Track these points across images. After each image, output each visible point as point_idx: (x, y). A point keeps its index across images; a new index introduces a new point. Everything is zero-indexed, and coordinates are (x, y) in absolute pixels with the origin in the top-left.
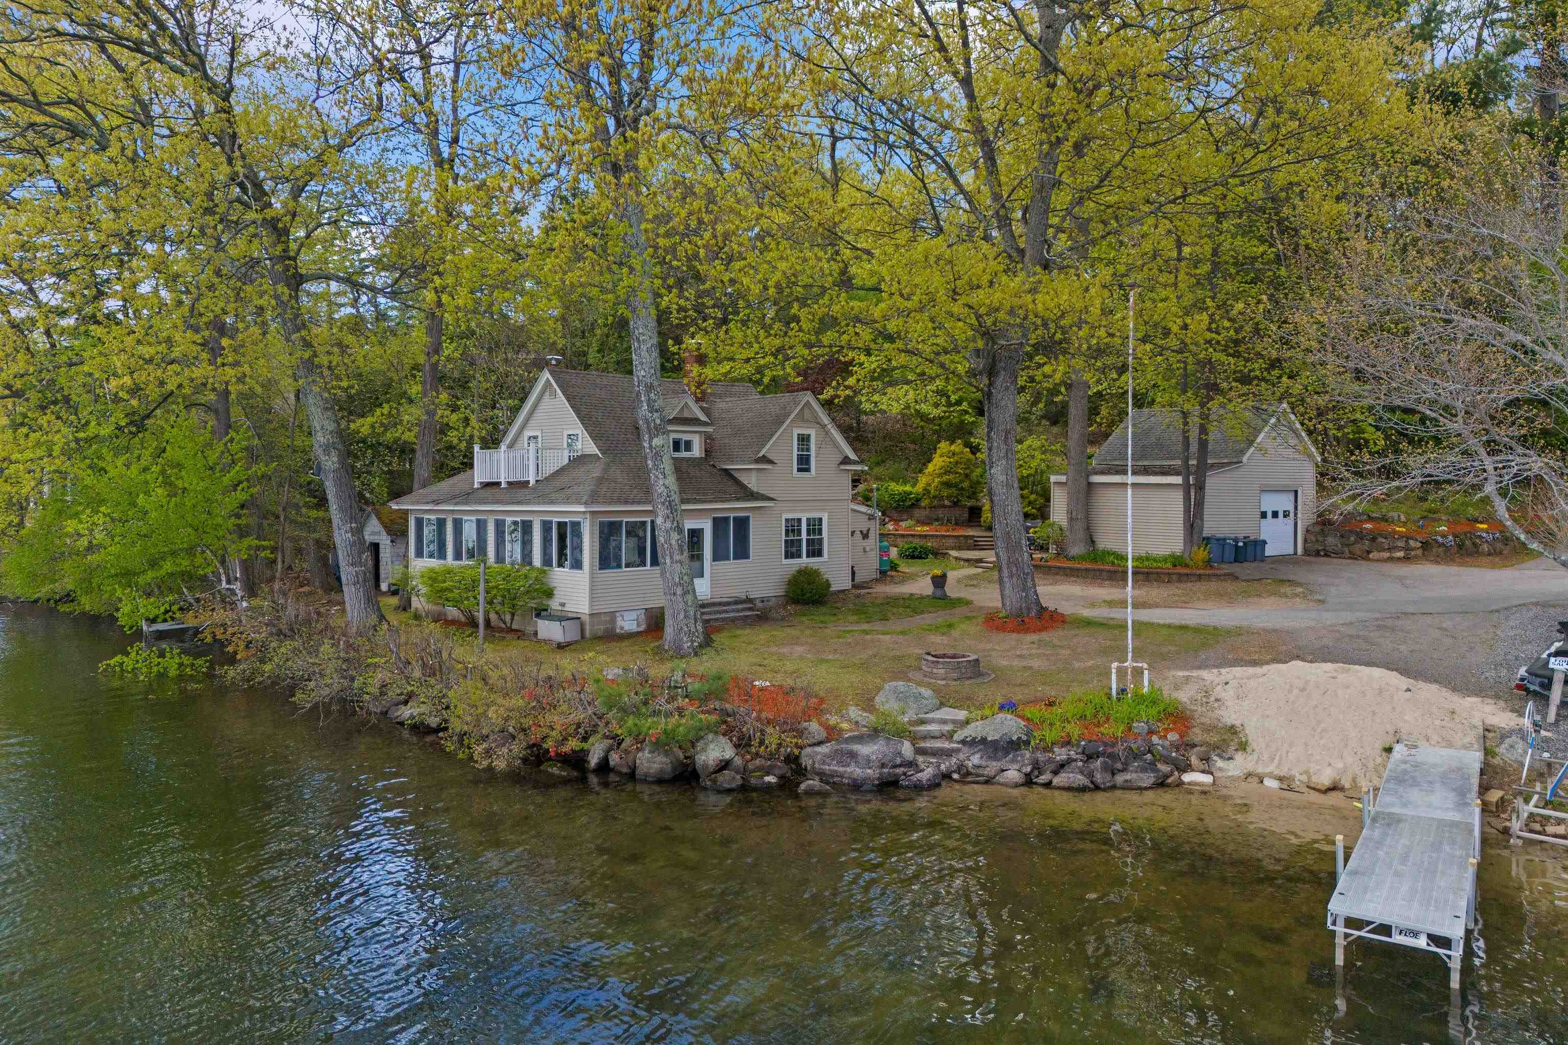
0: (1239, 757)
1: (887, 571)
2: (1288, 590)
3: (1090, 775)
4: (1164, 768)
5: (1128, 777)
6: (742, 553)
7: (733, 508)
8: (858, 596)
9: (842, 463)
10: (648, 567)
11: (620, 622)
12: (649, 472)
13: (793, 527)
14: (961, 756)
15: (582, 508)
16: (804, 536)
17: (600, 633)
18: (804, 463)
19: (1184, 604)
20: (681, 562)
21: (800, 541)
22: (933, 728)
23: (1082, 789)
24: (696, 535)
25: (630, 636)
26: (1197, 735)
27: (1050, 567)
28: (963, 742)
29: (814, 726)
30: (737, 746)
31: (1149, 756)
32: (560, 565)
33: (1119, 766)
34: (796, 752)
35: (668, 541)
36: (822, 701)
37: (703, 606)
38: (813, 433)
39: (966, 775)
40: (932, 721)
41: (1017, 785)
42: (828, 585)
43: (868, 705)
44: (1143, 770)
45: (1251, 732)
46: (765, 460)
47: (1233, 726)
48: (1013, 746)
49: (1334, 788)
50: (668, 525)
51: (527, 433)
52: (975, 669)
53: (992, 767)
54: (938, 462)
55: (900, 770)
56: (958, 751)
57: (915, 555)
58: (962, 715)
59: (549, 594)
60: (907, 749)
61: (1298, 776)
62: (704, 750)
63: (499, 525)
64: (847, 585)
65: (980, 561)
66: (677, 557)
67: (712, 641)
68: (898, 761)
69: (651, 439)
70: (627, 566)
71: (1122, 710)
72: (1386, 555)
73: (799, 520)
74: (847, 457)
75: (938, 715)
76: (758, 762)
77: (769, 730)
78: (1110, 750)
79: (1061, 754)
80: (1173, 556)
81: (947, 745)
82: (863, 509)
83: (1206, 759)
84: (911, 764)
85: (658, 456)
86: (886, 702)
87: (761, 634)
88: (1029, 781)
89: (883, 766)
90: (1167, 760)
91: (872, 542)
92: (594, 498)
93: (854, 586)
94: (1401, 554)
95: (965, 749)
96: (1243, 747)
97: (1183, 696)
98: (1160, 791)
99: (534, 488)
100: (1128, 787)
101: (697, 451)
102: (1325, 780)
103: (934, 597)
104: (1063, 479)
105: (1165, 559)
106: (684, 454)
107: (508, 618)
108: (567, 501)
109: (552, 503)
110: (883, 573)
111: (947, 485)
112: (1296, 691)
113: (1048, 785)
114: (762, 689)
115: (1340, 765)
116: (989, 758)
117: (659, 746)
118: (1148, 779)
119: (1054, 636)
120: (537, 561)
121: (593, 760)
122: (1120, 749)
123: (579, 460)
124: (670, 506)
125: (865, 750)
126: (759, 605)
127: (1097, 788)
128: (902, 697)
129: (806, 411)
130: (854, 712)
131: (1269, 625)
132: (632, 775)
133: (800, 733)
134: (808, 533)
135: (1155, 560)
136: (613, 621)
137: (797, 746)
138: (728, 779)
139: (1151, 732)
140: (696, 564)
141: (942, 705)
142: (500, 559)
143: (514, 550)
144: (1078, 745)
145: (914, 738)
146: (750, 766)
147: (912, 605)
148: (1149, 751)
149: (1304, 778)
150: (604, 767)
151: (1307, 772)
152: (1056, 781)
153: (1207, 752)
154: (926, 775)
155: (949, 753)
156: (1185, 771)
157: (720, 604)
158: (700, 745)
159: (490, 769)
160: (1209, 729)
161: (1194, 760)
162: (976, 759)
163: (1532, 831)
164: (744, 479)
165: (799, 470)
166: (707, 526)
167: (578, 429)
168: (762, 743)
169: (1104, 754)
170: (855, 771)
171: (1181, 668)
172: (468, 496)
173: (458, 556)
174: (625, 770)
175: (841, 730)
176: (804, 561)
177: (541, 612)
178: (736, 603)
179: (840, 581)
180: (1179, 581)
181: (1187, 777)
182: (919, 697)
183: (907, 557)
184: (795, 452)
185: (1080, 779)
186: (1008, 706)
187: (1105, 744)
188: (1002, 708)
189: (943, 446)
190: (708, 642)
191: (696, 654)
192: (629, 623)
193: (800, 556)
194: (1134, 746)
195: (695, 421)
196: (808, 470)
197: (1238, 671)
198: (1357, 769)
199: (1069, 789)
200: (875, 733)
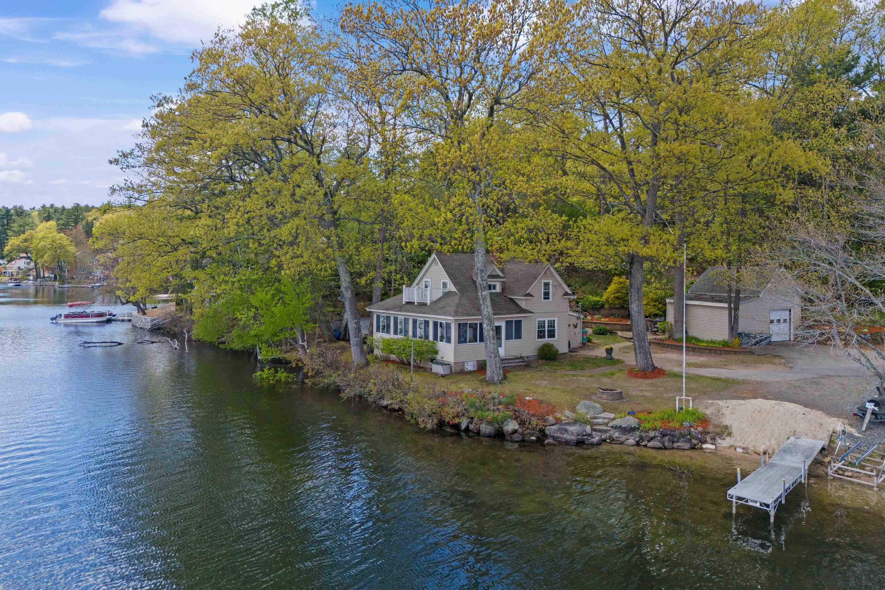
0: (728, 439)
1: (586, 343)
2: (777, 361)
3: (663, 443)
4: (694, 441)
5: (679, 444)
6: (518, 336)
7: (515, 317)
8: (571, 356)
9: (564, 295)
10: (478, 342)
11: (466, 366)
12: (480, 305)
13: (541, 325)
14: (611, 433)
15: (452, 318)
16: (546, 328)
17: (458, 371)
18: (546, 296)
19: (723, 366)
20: (493, 343)
21: (544, 331)
22: (600, 421)
23: (660, 448)
24: (498, 329)
25: (470, 372)
26: (711, 428)
27: (665, 344)
28: (612, 427)
29: (551, 418)
30: (519, 424)
31: (689, 436)
32: (441, 341)
33: (676, 439)
34: (544, 428)
35: (488, 334)
36: (554, 407)
37: (502, 360)
38: (551, 282)
39: (612, 440)
40: (600, 418)
41: (633, 445)
42: (558, 351)
43: (573, 409)
44: (686, 442)
45: (734, 430)
46: (529, 295)
47: (727, 426)
48: (631, 430)
49: (765, 453)
50: (489, 328)
51: (424, 280)
52: (620, 396)
53: (623, 438)
54: (612, 287)
55: (585, 437)
56: (610, 430)
57: (601, 333)
58: (612, 416)
59: (436, 352)
60: (588, 429)
61: (751, 448)
62: (507, 425)
63: (415, 322)
64: (565, 350)
66: (492, 342)
67: (507, 377)
68: (584, 434)
69: (482, 291)
70: (469, 342)
71: (680, 417)
73: (544, 321)
74: (566, 292)
75: (602, 415)
76: (528, 431)
77: (533, 419)
78: (672, 433)
79: (652, 434)
80: (724, 341)
81: (605, 428)
82: (575, 314)
83: (713, 439)
84: (590, 435)
85: (484, 299)
86: (581, 409)
87: (527, 374)
88: (638, 444)
89: (578, 435)
90: (697, 438)
91: (579, 330)
92: (456, 313)
93: (570, 351)
95: (613, 430)
96: (730, 434)
97: (708, 412)
98: (692, 451)
99: (430, 306)
100: (678, 448)
101: (498, 289)
102: (761, 450)
103: (607, 358)
104: (672, 301)
105: (719, 343)
106: (493, 291)
107: (419, 362)
108: (445, 314)
109: (438, 314)
110: (584, 344)
111: (617, 298)
112: (756, 412)
113: (645, 446)
114: (529, 401)
115: (768, 444)
116: (622, 434)
117: (489, 423)
118: (687, 446)
119: (657, 381)
120: (431, 338)
121: (463, 427)
122: (677, 433)
123: (448, 294)
124: (489, 319)
125: (571, 428)
126: (526, 359)
127: (666, 448)
128: (588, 407)
129: (548, 272)
130: (567, 413)
131: (759, 379)
132: (478, 433)
133: (545, 421)
134: (548, 327)
135: (714, 343)
136: (464, 366)
137: (544, 425)
138: (516, 437)
139: (691, 427)
140: (499, 341)
141: (604, 411)
142: (414, 335)
143: (420, 332)
144: (659, 431)
145: (592, 424)
146: (525, 432)
147: (595, 362)
148: (689, 434)
149: (753, 449)
150: (467, 429)
151: (754, 446)
152: (649, 444)
153: (714, 436)
154: (596, 439)
155: (606, 431)
156: (704, 443)
157: (509, 359)
158: (505, 423)
159: (425, 427)
160: (716, 426)
161: (708, 439)
162: (617, 434)
163: (838, 474)
164: (519, 303)
165: (544, 298)
166: (503, 325)
167: (448, 280)
168: (530, 424)
169: (669, 435)
170: (567, 437)
171: (710, 398)
172: (401, 308)
173: (396, 333)
174: (476, 431)
175: (562, 420)
176: (547, 340)
177: (432, 360)
178: (516, 359)
179: (562, 348)
180: (725, 354)
181: (704, 446)
182: (594, 407)
183: (597, 334)
184: (543, 291)
185: (659, 445)
186: (632, 413)
187: (671, 431)
188: (629, 413)
189: (616, 278)
190: (505, 378)
191: (500, 383)
192: (470, 367)
193: (544, 337)
194: (683, 432)
195: (498, 276)
196: (548, 298)
197: (734, 402)
198: (775, 446)
199: (653, 448)
200: (575, 422)
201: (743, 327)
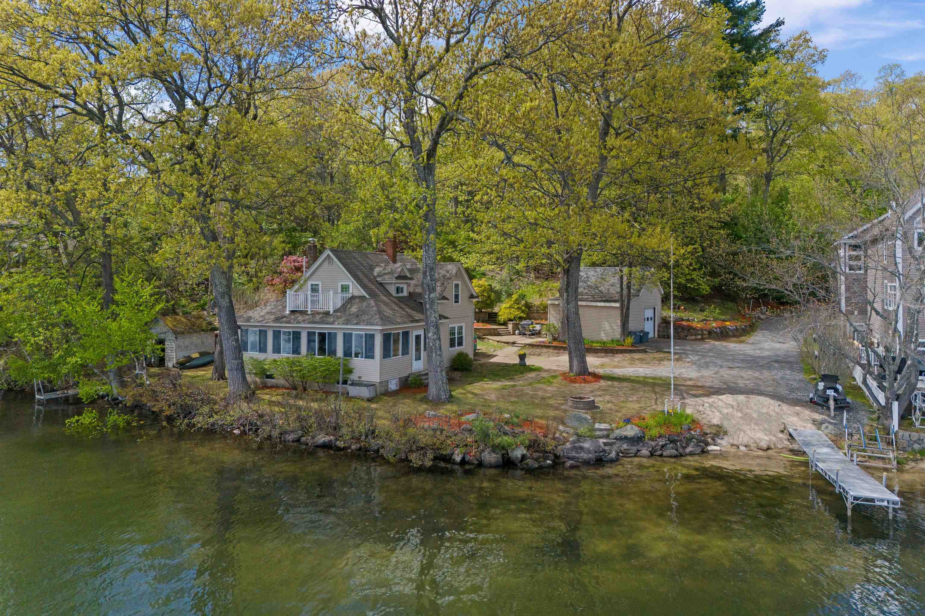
0: (726, 438)
3: (677, 450)
4: (701, 445)
5: (690, 450)
10: (400, 356)
11: (390, 386)
13: (453, 332)
14: (619, 445)
15: (378, 328)
17: (383, 392)
18: (457, 299)
21: (455, 338)
22: (598, 433)
25: (397, 392)
26: (706, 429)
27: (556, 347)
28: (616, 439)
31: (694, 440)
32: (358, 356)
33: (685, 445)
38: (460, 283)
39: (624, 454)
44: (694, 446)
45: (727, 428)
46: (445, 298)
47: (718, 425)
49: (768, 448)
51: (310, 282)
55: (601, 454)
56: (614, 443)
58: (608, 426)
59: (350, 372)
61: (752, 444)
62: (514, 451)
65: (514, 343)
70: (393, 356)
71: (675, 420)
72: (694, 337)
73: (455, 328)
74: (472, 294)
75: (597, 426)
78: (679, 439)
79: (660, 442)
80: (614, 340)
81: (608, 441)
83: (714, 440)
84: (607, 450)
86: (571, 422)
88: (653, 455)
89: (595, 452)
90: (701, 441)
92: (382, 322)
94: (700, 337)
95: (618, 442)
96: (726, 433)
97: (688, 412)
98: (703, 455)
99: (334, 315)
101: (406, 293)
102: (764, 445)
103: (521, 365)
104: (555, 302)
105: (612, 342)
106: (402, 295)
107: (321, 385)
108: (361, 323)
113: (661, 455)
115: (767, 439)
116: (631, 445)
117: (496, 450)
118: (697, 450)
120: (341, 354)
121: (458, 459)
122: (682, 438)
123: (354, 300)
125: (584, 445)
127: (681, 455)
128: (578, 420)
129: (458, 272)
130: (562, 428)
132: (481, 464)
134: (458, 334)
135: (608, 343)
136: (387, 385)
138: (529, 463)
141: (595, 422)
142: (311, 352)
144: (666, 437)
146: (536, 457)
148: (693, 438)
150: (463, 462)
151: (755, 443)
153: (713, 437)
154: (612, 455)
156: (708, 445)
158: (511, 449)
160: (709, 426)
161: (710, 440)
162: (625, 446)
165: (455, 302)
168: (544, 445)
169: (677, 440)
170: (584, 456)
173: (276, 351)
174: (476, 462)
175: (567, 437)
176: (457, 348)
177: (346, 382)
181: (710, 448)
182: (586, 419)
184: (454, 293)
185: (674, 452)
186: (627, 421)
188: (625, 422)
192: (393, 386)
193: (455, 346)
194: (687, 436)
196: (458, 302)
198: (773, 440)
199: (671, 457)
200: (582, 438)
201: (632, 326)
